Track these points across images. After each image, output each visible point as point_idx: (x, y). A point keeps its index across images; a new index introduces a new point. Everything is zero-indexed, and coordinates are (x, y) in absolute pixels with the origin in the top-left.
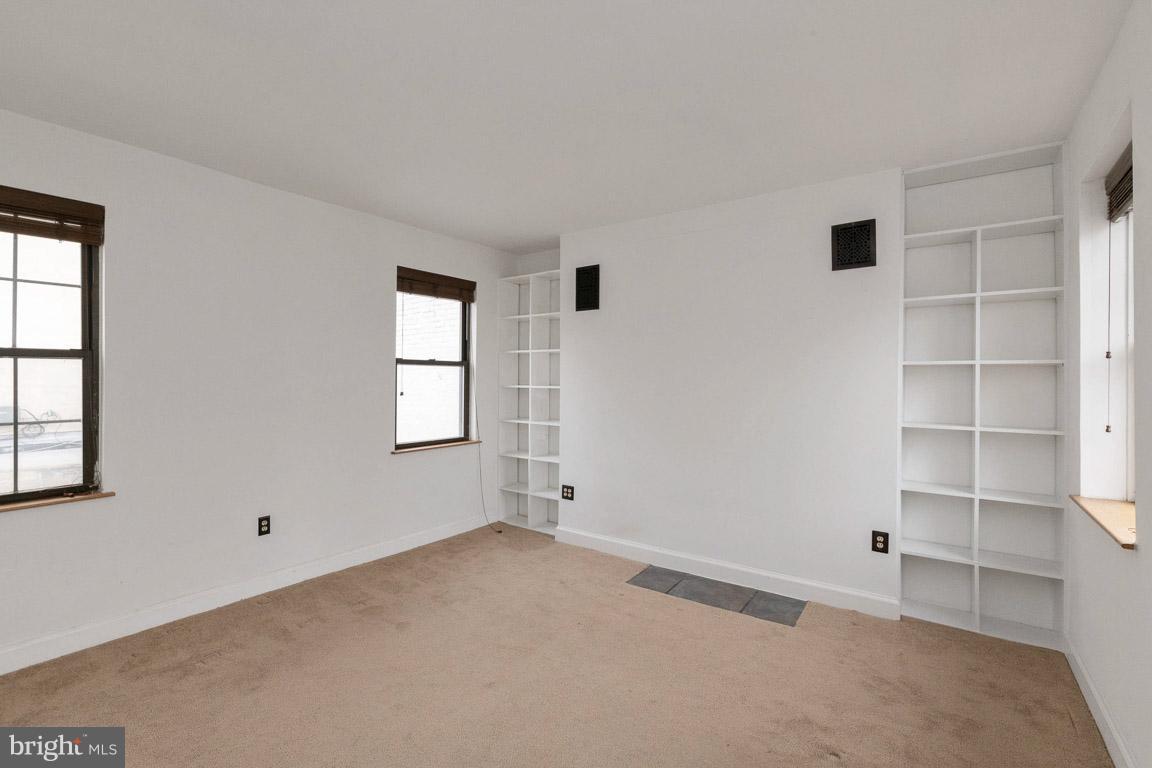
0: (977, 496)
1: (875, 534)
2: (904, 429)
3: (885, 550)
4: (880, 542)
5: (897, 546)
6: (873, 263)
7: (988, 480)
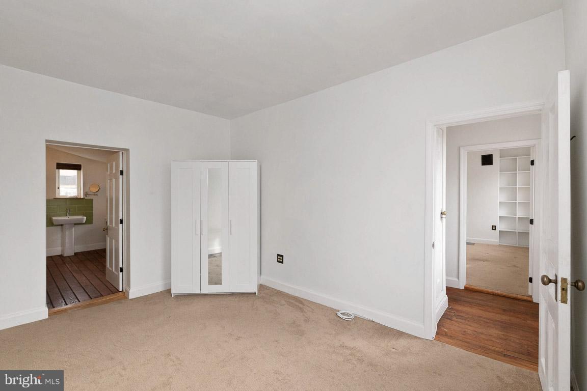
0: (517, 216)
1: (493, 226)
2: (500, 202)
3: (495, 230)
4: (494, 228)
5: (498, 229)
6: (492, 164)
7: (520, 214)
